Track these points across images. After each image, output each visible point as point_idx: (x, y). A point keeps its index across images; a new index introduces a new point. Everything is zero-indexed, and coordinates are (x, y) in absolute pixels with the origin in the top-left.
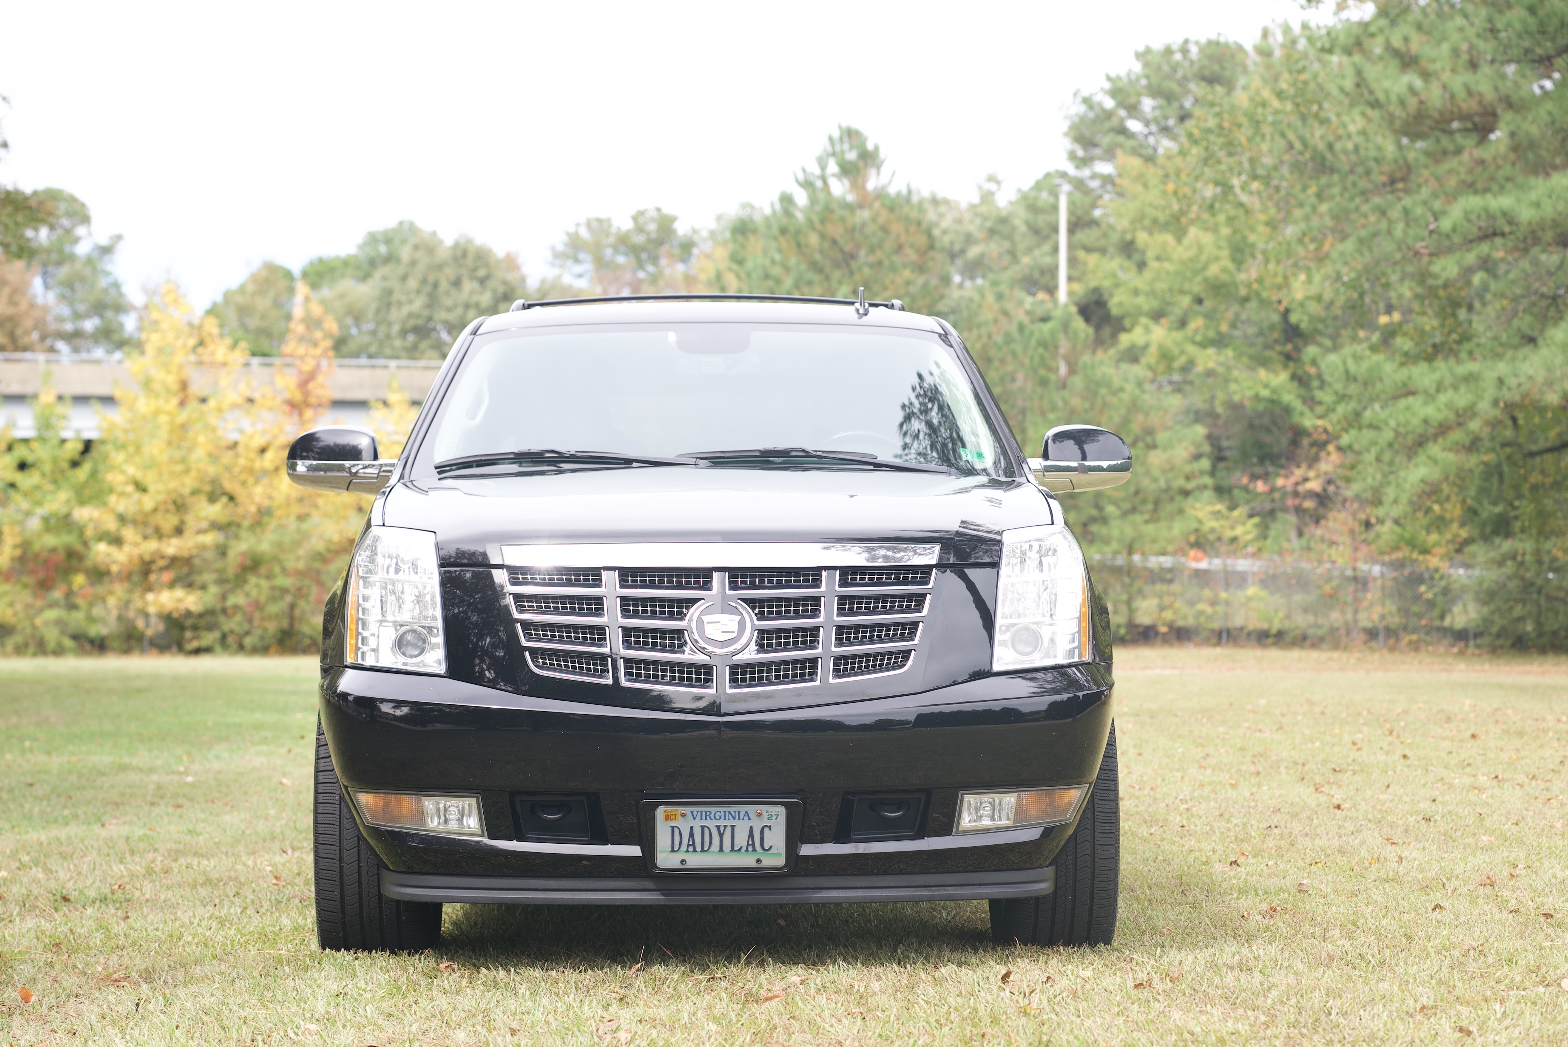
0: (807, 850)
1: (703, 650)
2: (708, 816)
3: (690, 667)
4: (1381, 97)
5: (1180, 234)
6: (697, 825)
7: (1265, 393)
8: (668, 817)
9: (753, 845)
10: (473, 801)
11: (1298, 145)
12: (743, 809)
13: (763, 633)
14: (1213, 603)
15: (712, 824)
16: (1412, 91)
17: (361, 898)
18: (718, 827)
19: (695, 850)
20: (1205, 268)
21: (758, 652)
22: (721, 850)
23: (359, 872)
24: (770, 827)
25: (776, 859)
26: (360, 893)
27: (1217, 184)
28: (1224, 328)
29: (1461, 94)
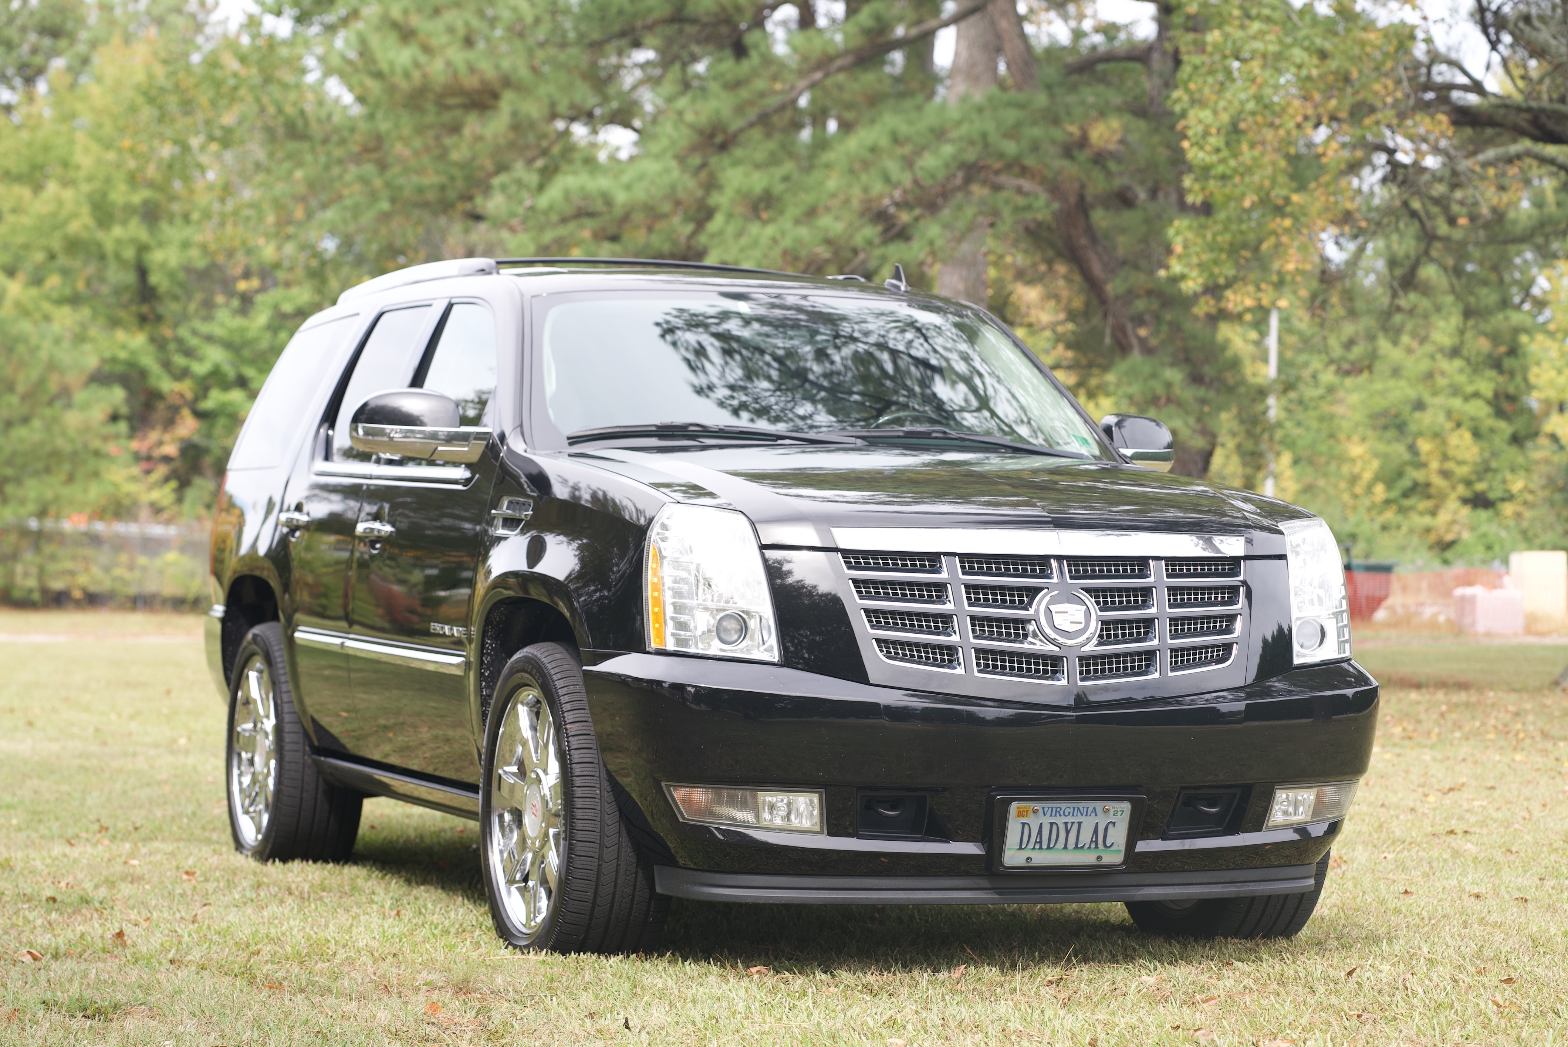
0: (1142, 846)
1: (1053, 642)
2: (1058, 812)
3: (1037, 657)
4: (384, 66)
5: (38, 188)
6: (1046, 821)
7: (123, 355)
8: (1020, 814)
9: (1096, 842)
10: (815, 798)
11: (271, 110)
12: (1091, 805)
13: (1106, 624)
14: (131, 567)
15: (1060, 821)
16: (417, 65)
17: (613, 899)
18: (1066, 823)
19: (1041, 848)
20: (65, 223)
21: (1100, 644)
22: (1065, 847)
23: (617, 871)
24: (1114, 823)
25: (1115, 857)
26: (614, 894)
27: (176, 142)
28: (81, 286)
29: (463, 70)
